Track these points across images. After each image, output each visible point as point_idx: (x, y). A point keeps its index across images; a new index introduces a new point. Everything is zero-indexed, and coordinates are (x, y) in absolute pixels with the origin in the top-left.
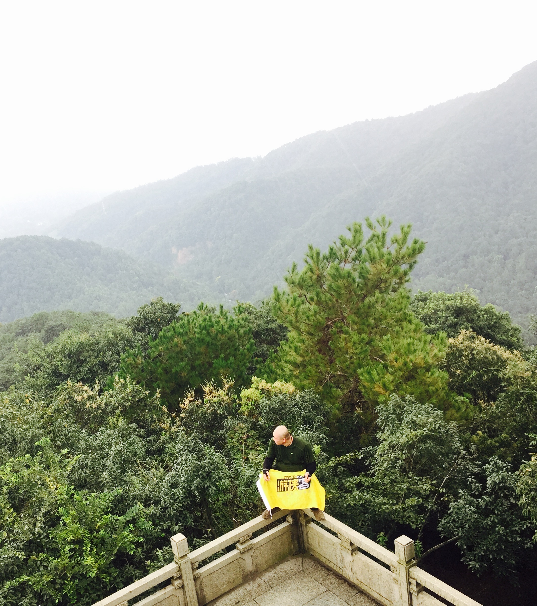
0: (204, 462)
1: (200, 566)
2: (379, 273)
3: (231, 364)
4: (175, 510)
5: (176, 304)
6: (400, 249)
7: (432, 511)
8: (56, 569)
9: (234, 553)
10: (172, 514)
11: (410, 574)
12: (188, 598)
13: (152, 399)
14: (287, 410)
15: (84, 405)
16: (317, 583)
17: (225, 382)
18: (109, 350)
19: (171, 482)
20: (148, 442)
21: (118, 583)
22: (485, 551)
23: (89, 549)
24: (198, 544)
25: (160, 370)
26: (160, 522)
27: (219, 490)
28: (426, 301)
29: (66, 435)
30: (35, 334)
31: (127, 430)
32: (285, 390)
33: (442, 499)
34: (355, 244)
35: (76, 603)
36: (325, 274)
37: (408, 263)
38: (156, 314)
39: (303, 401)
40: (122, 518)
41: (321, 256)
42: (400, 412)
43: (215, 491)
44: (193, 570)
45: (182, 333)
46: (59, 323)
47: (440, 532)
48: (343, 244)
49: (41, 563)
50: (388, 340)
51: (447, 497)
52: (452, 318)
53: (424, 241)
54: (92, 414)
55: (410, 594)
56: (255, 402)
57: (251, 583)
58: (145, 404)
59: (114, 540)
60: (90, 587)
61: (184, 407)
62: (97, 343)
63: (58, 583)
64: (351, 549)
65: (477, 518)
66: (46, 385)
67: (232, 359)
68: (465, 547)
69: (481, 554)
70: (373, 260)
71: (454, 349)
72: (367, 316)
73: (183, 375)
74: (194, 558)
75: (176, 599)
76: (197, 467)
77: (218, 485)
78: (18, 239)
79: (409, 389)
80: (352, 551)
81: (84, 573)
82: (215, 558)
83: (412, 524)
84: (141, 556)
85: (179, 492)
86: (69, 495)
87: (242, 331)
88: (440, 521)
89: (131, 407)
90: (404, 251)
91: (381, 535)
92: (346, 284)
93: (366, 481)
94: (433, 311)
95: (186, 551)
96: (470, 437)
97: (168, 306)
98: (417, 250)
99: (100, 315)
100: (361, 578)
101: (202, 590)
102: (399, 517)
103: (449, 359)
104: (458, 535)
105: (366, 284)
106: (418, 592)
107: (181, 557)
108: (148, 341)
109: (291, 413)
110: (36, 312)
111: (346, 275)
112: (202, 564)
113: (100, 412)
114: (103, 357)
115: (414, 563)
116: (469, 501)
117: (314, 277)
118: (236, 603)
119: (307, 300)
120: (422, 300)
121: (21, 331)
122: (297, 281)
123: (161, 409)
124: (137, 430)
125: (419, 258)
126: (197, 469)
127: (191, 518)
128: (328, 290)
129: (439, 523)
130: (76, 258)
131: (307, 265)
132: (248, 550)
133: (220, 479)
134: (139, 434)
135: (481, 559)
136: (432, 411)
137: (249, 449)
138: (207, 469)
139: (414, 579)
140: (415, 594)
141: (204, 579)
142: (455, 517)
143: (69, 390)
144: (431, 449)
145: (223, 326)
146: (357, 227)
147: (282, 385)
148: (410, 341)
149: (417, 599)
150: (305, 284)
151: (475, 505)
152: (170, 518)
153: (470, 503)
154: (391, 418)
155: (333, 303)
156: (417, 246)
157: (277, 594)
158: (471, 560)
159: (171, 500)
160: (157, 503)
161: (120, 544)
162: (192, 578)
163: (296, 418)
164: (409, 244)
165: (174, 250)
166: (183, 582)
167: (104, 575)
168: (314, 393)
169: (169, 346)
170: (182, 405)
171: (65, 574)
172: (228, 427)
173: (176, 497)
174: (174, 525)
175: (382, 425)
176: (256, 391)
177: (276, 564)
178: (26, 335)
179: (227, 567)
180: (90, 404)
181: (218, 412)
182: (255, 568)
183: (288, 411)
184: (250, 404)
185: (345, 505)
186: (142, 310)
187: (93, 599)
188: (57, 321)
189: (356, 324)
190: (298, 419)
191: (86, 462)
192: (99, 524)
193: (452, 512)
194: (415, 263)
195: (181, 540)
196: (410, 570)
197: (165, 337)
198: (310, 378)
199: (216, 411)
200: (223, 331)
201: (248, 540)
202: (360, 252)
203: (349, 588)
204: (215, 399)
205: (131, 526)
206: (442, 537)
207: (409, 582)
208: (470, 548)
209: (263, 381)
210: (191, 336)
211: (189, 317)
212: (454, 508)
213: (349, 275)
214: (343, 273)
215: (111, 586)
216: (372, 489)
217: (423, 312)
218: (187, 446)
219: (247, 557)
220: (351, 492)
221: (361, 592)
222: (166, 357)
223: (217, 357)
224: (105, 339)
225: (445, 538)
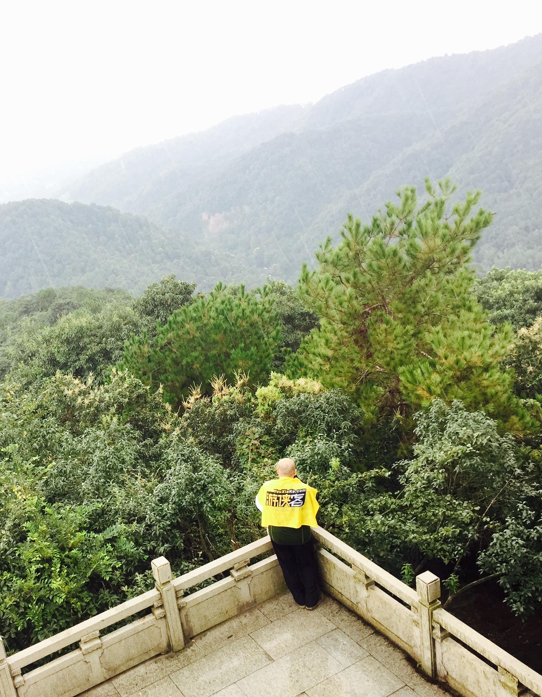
0: (199, 473)
1: (186, 594)
2: (432, 251)
3: (252, 354)
4: (161, 529)
5: (191, 283)
6: (461, 221)
7: (473, 540)
8: (21, 590)
9: (228, 580)
10: (158, 533)
11: (434, 616)
12: (171, 630)
13: (153, 395)
14: (308, 413)
15: (75, 400)
16: (324, 619)
17: (238, 377)
18: (112, 336)
19: (160, 495)
20: (143, 446)
21: (91, 609)
22: (533, 592)
23: (58, 570)
24: (187, 568)
25: (169, 361)
26: (143, 542)
27: (215, 507)
28: (501, 280)
29: (44, 437)
30: (41, 313)
31: (119, 431)
32: (309, 390)
33: (486, 527)
34: (405, 214)
35: (42, 629)
36: (365, 250)
37: (469, 238)
38: (166, 294)
39: (327, 403)
40: (100, 537)
41: (362, 229)
42: (443, 420)
43: (210, 508)
44: (177, 598)
45: (195, 317)
46: (68, 300)
47: (478, 567)
48: (389, 215)
49: (5, 582)
50: (438, 333)
51: (492, 524)
52: (531, 302)
53: (493, 212)
54: (84, 412)
55: (433, 641)
56: (273, 402)
57: (248, 614)
58: (145, 400)
59: (90, 560)
60: (58, 612)
61: (189, 406)
62: (100, 327)
63: (21, 607)
64: (366, 582)
65: (526, 552)
66: (41, 375)
67: (253, 349)
68: (508, 586)
69: (528, 596)
70: (425, 235)
71: (527, 341)
72: (415, 302)
73: (194, 367)
74: (178, 586)
75: (157, 631)
76: (191, 480)
77: (213, 502)
78: (24, 203)
79: (460, 393)
80: (368, 586)
81: (51, 597)
82: (205, 585)
83: (443, 558)
84: (119, 579)
85: (168, 508)
86: (39, 508)
87: (266, 315)
88: (480, 554)
89: (129, 403)
90: (467, 222)
91: (406, 567)
92: (390, 265)
93: (392, 503)
94: (508, 292)
95: (169, 578)
96: (529, 452)
97: (180, 285)
98: (482, 223)
99: (115, 292)
100: (377, 616)
101: (188, 621)
102: (429, 549)
103: (520, 352)
104: (501, 570)
105: (414, 265)
106: (443, 638)
107: (163, 584)
108: (156, 327)
109: (313, 417)
110: (44, 288)
111: (392, 253)
112: (189, 592)
113: (92, 409)
114: (106, 344)
115: (438, 604)
116: (518, 531)
117: (351, 254)
118: (229, 638)
119: (342, 281)
120: (497, 280)
121: (25, 309)
122: (330, 260)
123: (163, 407)
124: (132, 431)
125: (484, 233)
126: (191, 481)
127: (181, 538)
128: (367, 270)
129: (478, 556)
130: (90, 226)
131: (344, 239)
132: (244, 578)
133: (217, 494)
134: (134, 437)
135: (527, 601)
136: (484, 421)
137: (261, 457)
138: (202, 482)
139: (438, 623)
140: (438, 641)
141: (191, 609)
142: (499, 551)
143: (57, 383)
144: (478, 467)
145: (243, 310)
146: (409, 193)
147: (306, 383)
148: (466, 333)
149: (441, 646)
150: (341, 263)
151: (525, 537)
152: (156, 538)
153: (519, 535)
154: (432, 427)
155: (372, 286)
156: (482, 219)
157: (277, 630)
158: (515, 602)
159: (157, 517)
160: (141, 520)
161: (95, 566)
162: (176, 607)
163: (319, 423)
164: (473, 214)
165: (205, 216)
166: (165, 612)
167: (75, 599)
168: (341, 394)
169: (180, 333)
170: (185, 404)
171: (31, 596)
172: (237, 432)
173: (164, 513)
174: (160, 545)
175: (420, 435)
176: (275, 389)
177: (278, 594)
178: (31, 313)
179: (219, 597)
180: (82, 400)
181: (228, 413)
182: (253, 599)
183: (309, 415)
184: (266, 405)
185: (363, 531)
186: (149, 290)
187: (61, 626)
188: (66, 298)
189: (400, 312)
190: (320, 424)
191: (65, 469)
192: (72, 542)
193: (495, 544)
194: (477, 238)
195: (162, 564)
196: (434, 612)
197: (176, 323)
198: (343, 375)
199: (225, 411)
200: (244, 317)
201: (245, 566)
202: (409, 225)
203: (362, 627)
204: (226, 398)
205: (109, 545)
206: (482, 572)
207: (432, 626)
208: (516, 587)
209: (285, 377)
210: (205, 322)
211: (204, 299)
212: (498, 539)
213: (395, 253)
214: (387, 250)
215: (83, 611)
216: (399, 513)
217: (496, 294)
218: (182, 454)
219: (243, 585)
220: (373, 515)
221: (378, 632)
222: (177, 344)
223: (235, 347)
224: (108, 323)
225: (485, 574)
